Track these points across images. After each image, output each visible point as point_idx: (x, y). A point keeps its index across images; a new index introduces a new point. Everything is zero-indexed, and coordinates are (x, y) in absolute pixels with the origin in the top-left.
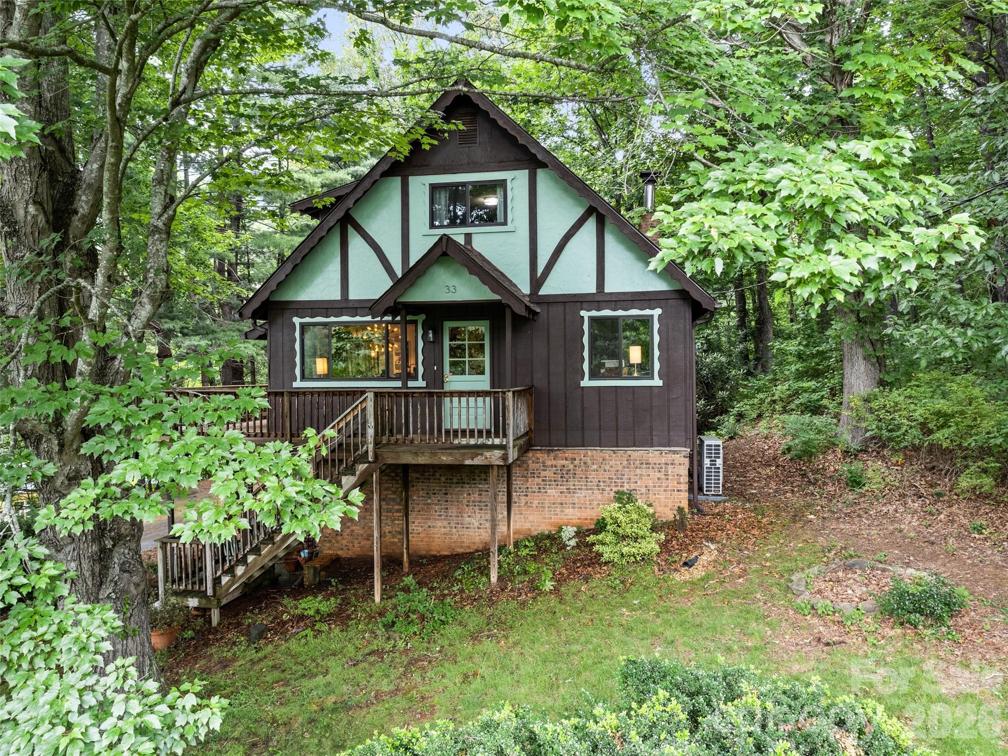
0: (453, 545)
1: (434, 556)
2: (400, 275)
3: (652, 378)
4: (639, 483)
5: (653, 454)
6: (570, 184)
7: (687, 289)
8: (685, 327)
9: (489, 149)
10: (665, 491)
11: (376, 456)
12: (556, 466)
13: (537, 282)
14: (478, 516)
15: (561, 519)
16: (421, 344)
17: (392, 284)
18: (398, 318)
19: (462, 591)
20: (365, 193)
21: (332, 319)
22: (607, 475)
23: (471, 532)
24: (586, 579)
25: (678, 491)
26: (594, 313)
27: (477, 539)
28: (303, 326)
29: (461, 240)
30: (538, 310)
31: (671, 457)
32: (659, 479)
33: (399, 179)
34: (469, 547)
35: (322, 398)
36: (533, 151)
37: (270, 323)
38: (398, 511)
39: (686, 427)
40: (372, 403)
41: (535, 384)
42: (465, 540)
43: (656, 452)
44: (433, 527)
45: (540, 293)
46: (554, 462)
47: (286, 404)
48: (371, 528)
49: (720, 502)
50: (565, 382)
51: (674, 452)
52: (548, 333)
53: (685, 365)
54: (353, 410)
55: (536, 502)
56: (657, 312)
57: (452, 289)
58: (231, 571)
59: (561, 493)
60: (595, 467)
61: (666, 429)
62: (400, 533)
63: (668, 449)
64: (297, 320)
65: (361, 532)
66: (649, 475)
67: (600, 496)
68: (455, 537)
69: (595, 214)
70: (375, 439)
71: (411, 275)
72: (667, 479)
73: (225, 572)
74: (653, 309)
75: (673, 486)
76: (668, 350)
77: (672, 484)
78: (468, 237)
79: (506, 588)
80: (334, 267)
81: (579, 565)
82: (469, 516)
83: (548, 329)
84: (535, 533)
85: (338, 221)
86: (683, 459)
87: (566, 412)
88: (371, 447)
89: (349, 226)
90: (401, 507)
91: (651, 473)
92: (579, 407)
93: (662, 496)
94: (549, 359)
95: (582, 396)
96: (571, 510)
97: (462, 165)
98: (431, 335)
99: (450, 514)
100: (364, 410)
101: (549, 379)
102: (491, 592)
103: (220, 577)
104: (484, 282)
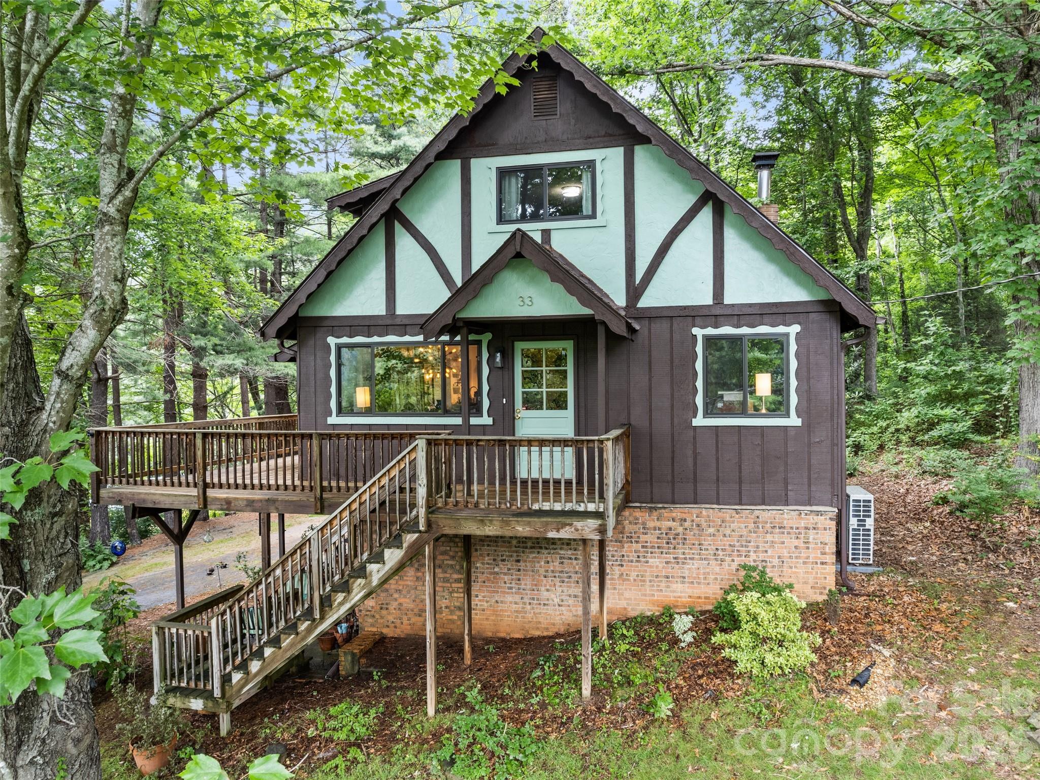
0: (527, 626)
1: (503, 640)
2: (459, 284)
3: (787, 415)
4: (769, 553)
5: (788, 515)
6: (681, 164)
7: (838, 299)
8: (832, 349)
9: (573, 122)
10: (804, 563)
11: (429, 524)
12: (660, 529)
13: (635, 291)
14: (560, 589)
15: (666, 596)
16: (486, 371)
17: (450, 295)
18: (458, 338)
19: (543, 705)
20: (416, 180)
21: (375, 339)
22: (727, 541)
23: (550, 610)
24: (716, 698)
25: (822, 563)
26: (710, 331)
27: (558, 620)
28: (339, 348)
29: (537, 237)
30: (637, 327)
31: (813, 519)
32: (796, 547)
33: (459, 162)
34: (547, 629)
35: (361, 442)
36: (631, 121)
37: (300, 345)
38: (458, 581)
39: (833, 480)
40: (424, 454)
41: (633, 423)
42: (541, 620)
43: (792, 513)
44: (502, 602)
45: (640, 305)
46: (658, 524)
47: (316, 449)
48: (423, 601)
49: (872, 575)
50: (672, 419)
51: (818, 513)
52: (650, 356)
53: (832, 398)
54: (398, 462)
55: (633, 575)
56: (795, 329)
57: (527, 301)
58: (243, 666)
59: (667, 563)
60: (711, 530)
61: (806, 480)
62: (460, 609)
63: (809, 508)
64: (332, 341)
65: (411, 606)
66: (783, 543)
67: (717, 569)
68: (529, 616)
69: (710, 203)
70: (428, 501)
71: (474, 283)
72: (808, 548)
73: (236, 668)
74: (789, 325)
75: (816, 558)
76: (809, 379)
77: (815, 554)
78: (546, 233)
79: (604, 707)
80: (378, 273)
81: (700, 672)
82: (548, 590)
83: (650, 351)
84: (632, 614)
85: (382, 216)
86: (829, 521)
87: (673, 458)
88: (422, 512)
89: (396, 223)
90: (460, 576)
91: (785, 538)
92: (690, 453)
93: (801, 570)
94: (650, 390)
95: (695, 438)
96: (680, 585)
97: (538, 142)
98: (498, 360)
99: (523, 586)
100: (413, 463)
101: (651, 416)
102: (584, 711)
103: (230, 673)
104: (571, 291)
